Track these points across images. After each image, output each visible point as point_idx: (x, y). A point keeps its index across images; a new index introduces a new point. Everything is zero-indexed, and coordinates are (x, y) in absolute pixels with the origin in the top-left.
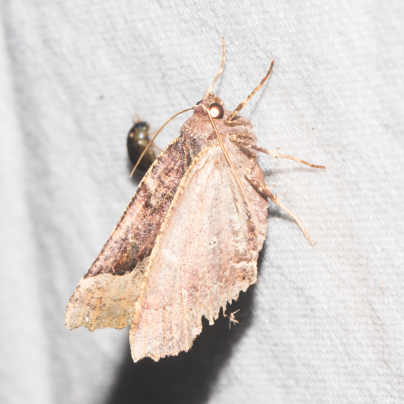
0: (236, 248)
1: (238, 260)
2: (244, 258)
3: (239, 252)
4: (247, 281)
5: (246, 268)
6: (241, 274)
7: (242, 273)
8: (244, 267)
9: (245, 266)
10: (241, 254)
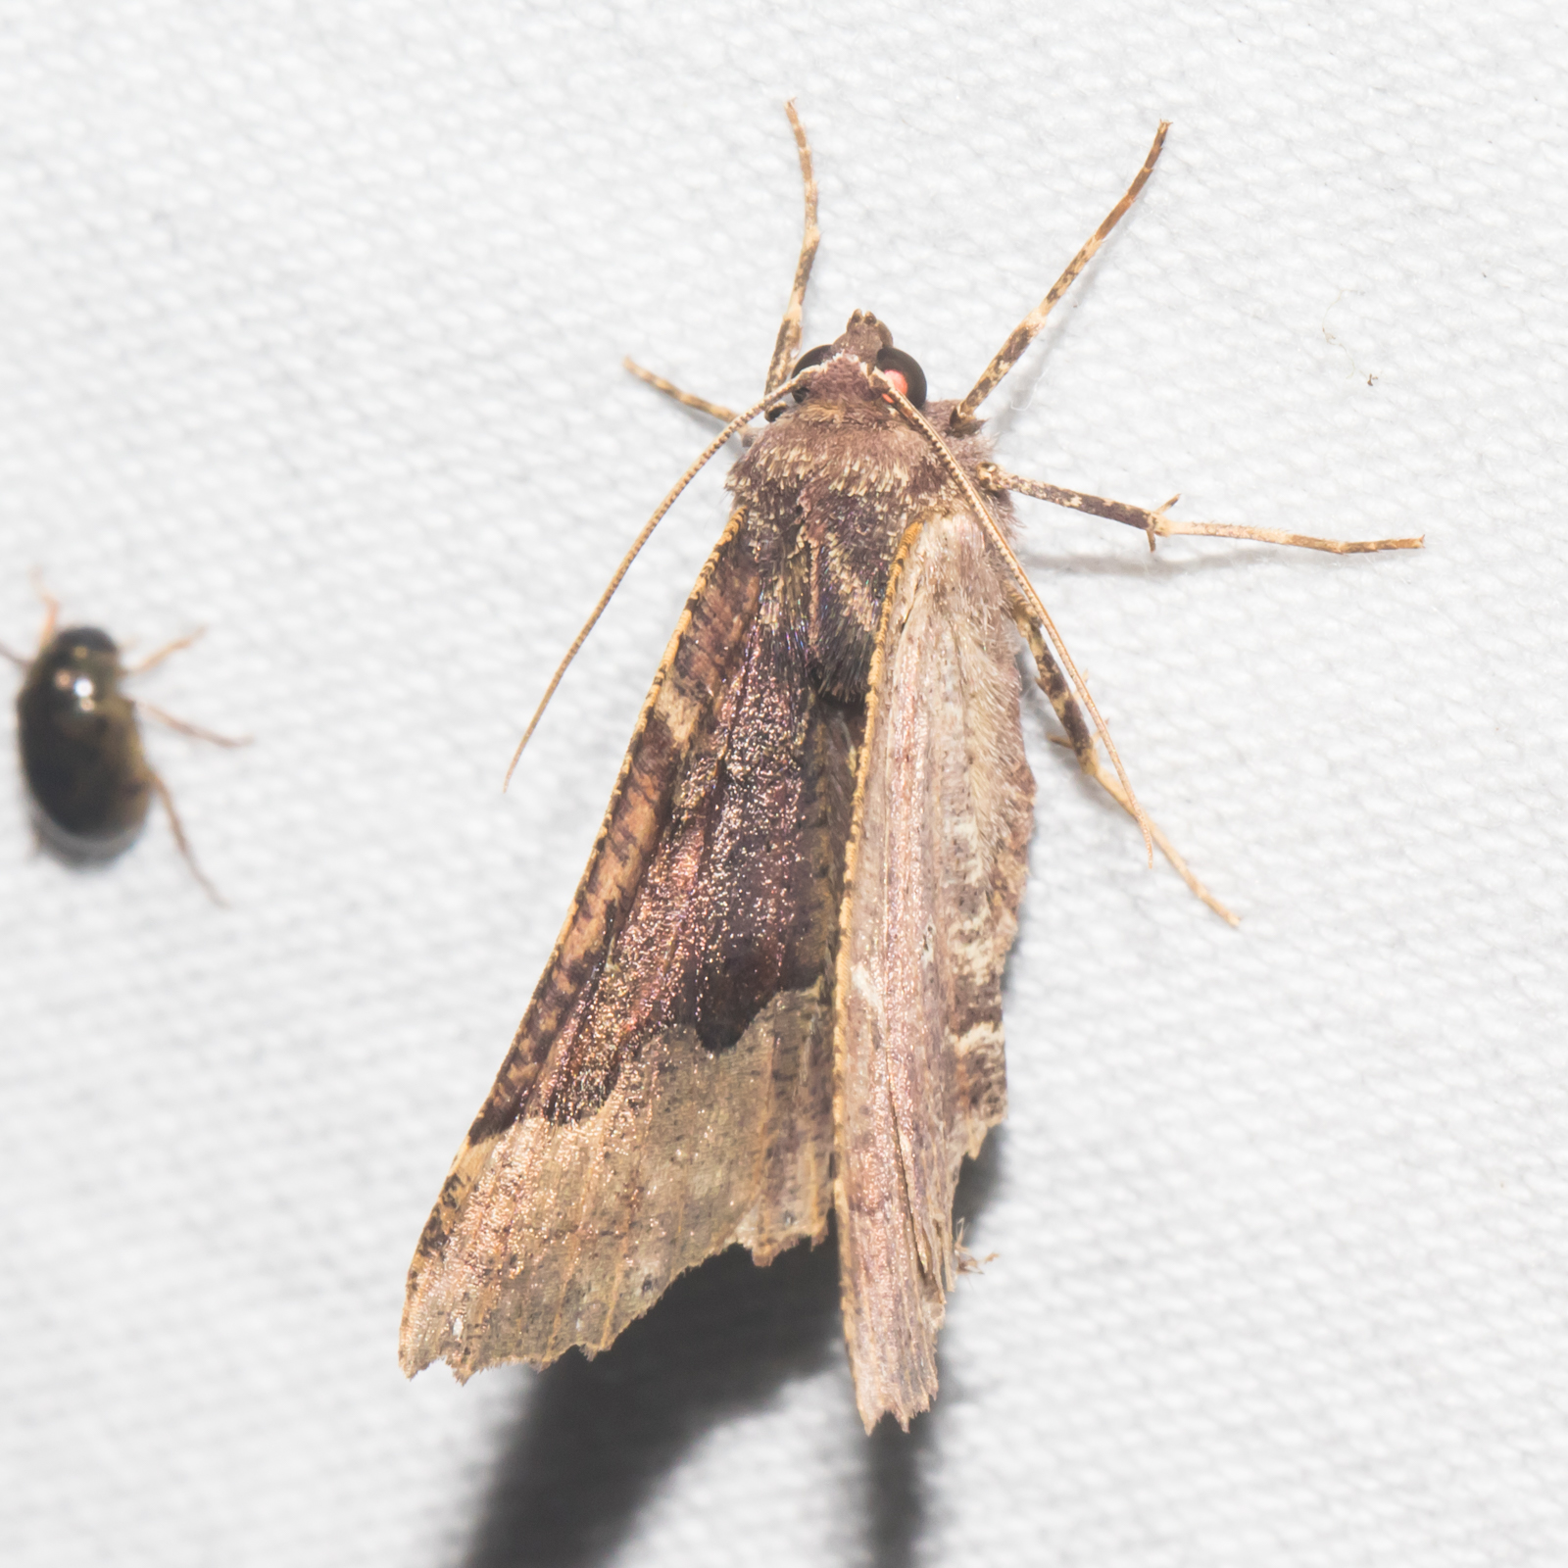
0: (961, 967)
1: (964, 1018)
2: (986, 1007)
3: (971, 984)
4: (982, 1111)
5: (989, 1052)
6: (967, 1080)
7: (971, 1077)
8: (979, 1047)
9: (987, 1042)
10: (976, 993)
